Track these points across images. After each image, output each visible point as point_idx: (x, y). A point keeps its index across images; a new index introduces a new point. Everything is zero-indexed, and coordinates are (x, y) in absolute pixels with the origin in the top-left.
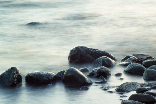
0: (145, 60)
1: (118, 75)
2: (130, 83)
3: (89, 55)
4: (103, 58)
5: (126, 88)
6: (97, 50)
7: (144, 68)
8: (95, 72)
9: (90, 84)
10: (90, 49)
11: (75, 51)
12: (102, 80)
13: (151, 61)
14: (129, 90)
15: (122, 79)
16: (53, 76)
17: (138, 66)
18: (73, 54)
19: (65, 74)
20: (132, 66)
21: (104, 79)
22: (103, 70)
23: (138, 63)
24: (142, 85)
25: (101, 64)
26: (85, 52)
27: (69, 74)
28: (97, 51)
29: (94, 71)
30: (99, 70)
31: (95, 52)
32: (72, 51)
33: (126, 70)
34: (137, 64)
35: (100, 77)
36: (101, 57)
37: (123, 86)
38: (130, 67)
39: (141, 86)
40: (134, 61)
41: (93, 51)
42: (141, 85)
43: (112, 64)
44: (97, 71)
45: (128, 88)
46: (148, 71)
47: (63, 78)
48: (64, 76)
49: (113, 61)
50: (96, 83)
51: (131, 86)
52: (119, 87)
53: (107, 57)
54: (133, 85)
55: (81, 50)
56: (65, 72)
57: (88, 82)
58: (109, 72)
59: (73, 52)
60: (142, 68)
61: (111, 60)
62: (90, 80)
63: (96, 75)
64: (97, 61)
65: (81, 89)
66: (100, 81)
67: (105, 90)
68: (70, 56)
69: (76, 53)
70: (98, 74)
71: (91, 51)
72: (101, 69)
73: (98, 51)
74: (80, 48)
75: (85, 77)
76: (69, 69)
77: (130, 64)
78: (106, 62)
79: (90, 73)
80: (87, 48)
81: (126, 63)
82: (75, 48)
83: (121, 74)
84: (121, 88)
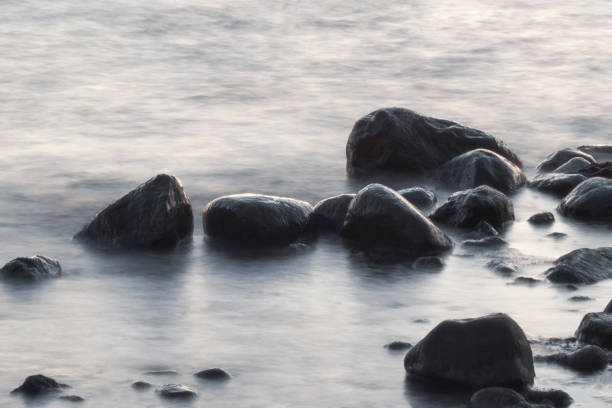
1: (541, 221)
2: (598, 252)
3: (424, 144)
4: (477, 156)
5: (584, 268)
6: (453, 124)
8: (459, 205)
9: (446, 249)
10: (426, 119)
11: (372, 125)
15: (558, 236)
16: (307, 215)
18: (365, 135)
19: (351, 206)
20: (590, 189)
21: (491, 233)
22: (490, 199)
25: (472, 176)
26: (409, 130)
27: (368, 210)
28: (452, 129)
29: (452, 203)
30: (473, 199)
31: (447, 133)
32: (360, 125)
33: (570, 203)
34: (610, 184)
35: (479, 224)
36: (472, 152)
37: (573, 262)
38: (584, 192)
40: (592, 170)
41: (439, 129)
43: (512, 178)
44: (467, 201)
47: (346, 223)
48: (348, 214)
49: (516, 170)
50: (467, 245)
51: (601, 263)
52: (556, 262)
53: (489, 151)
54: (606, 260)
55: (398, 124)
56: (353, 201)
57: (440, 241)
58: (509, 209)
59: (366, 128)
61: (509, 164)
62: (445, 236)
63: (462, 217)
64: (458, 163)
65: (415, 265)
66: (481, 240)
67: (506, 272)
68: (354, 143)
69: (375, 132)
70: (469, 211)
71: (433, 129)
72: (482, 198)
73: (455, 130)
74: (391, 115)
75: (429, 223)
76: (366, 188)
77: (581, 181)
78: (491, 171)
79: (439, 210)
80: (417, 116)
81: (563, 176)
82: (373, 114)
83: (552, 215)
84: (565, 267)
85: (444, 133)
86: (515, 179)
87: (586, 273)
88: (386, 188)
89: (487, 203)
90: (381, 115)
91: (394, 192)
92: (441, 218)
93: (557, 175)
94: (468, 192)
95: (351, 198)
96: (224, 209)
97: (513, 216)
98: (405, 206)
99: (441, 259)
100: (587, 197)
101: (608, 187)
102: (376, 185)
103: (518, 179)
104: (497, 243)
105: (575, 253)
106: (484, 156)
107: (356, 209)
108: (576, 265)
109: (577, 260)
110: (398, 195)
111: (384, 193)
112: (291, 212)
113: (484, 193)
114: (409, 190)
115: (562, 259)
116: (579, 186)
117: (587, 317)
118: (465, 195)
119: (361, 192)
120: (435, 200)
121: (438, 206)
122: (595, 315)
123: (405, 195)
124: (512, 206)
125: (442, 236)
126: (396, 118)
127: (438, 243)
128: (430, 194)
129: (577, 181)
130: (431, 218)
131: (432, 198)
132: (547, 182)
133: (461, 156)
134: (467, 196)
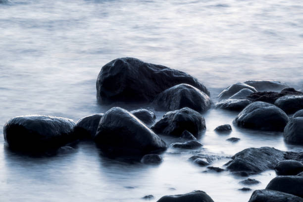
1: (223, 130)
2: (260, 150)
3: (146, 81)
4: (181, 88)
5: (252, 161)
6: (165, 67)
7: (283, 115)
8: (170, 120)
9: (163, 149)
10: (148, 64)
11: (113, 69)
12: (189, 141)
13: (297, 99)
14: (259, 167)
15: (234, 140)
16: (72, 128)
17: (271, 110)
18: (108, 75)
19: (101, 122)
20: (254, 109)
21: (191, 138)
23: (268, 104)
24: (287, 156)
25: (178, 102)
26: (137, 72)
27: (112, 124)
28: (164, 71)
29: (166, 119)
30: (179, 117)
31: (161, 74)
32: (105, 68)
33: (241, 118)
34: (267, 106)
35: (183, 132)
36: (178, 86)
37: (245, 157)
38: (251, 111)
39: (284, 157)
40: (255, 97)
41: (156, 71)
42: (285, 155)
43: (204, 103)
44: (176, 118)
45: (258, 162)
47: (97, 132)
48: (99, 127)
49: (206, 97)
50: (176, 146)
51: (262, 157)
52: (233, 158)
53: (189, 85)
54: (266, 155)
55: (129, 68)
56: (102, 119)
57: (158, 144)
58: (202, 123)
59: (109, 71)
60: (280, 114)
61: (202, 93)
62: (162, 140)
63: (172, 127)
64: (169, 93)
65: (142, 160)
66: (185, 143)
67: (202, 164)
68: (102, 81)
69: (115, 74)
70: (177, 125)
71: (152, 71)
72: (185, 116)
73: (167, 72)
74: (125, 62)
75: (152, 132)
76: (110, 110)
77: (249, 104)
78: (190, 98)
79: (158, 124)
80: (142, 62)
81: (237, 101)
82: (113, 61)
83: (230, 126)
84: (240, 160)
85: (159, 73)
86: (205, 103)
87: (253, 164)
88: (123, 110)
89: (188, 118)
90: (119, 62)
91: (128, 112)
92: (159, 129)
93: (232, 100)
94: (176, 112)
95: (101, 117)
96: (18, 124)
97: (205, 127)
98: (136, 121)
99: (159, 156)
100: (253, 114)
101: (266, 108)
102: (117, 107)
103: (207, 102)
104: (196, 146)
105: (246, 151)
106: (185, 88)
108: (247, 159)
109: (247, 155)
110: (131, 114)
111: (122, 113)
112: (62, 126)
113: (186, 112)
114: (138, 111)
115: (237, 155)
116: (247, 107)
117: (254, 193)
118: (174, 114)
119: (107, 113)
120: (155, 117)
121: (157, 121)
122: (260, 191)
123: (135, 114)
124: (204, 120)
125: (160, 141)
126: (127, 63)
127: (157, 144)
128: (152, 113)
129: (246, 104)
130: (152, 129)
131: (152, 116)
132: (226, 104)
133: (170, 88)
134: (176, 115)
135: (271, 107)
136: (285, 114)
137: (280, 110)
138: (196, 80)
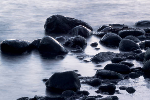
0: (122, 30)
1: (94, 45)
2: (106, 53)
3: (65, 24)
4: (79, 27)
5: (101, 58)
6: (74, 19)
7: (120, 38)
8: (71, 41)
10: (66, 17)
11: (51, 19)
14: (104, 60)
18: (49, 22)
19: (40, 42)
20: (108, 36)
21: (79, 49)
22: (79, 39)
23: (114, 33)
24: (118, 55)
25: (77, 33)
26: (61, 21)
27: (45, 43)
28: (73, 20)
29: (69, 40)
30: (75, 39)
31: (72, 21)
32: (48, 19)
33: (102, 40)
34: (113, 34)
35: (76, 46)
36: (78, 26)
37: (99, 56)
39: (116, 56)
41: (70, 20)
45: (104, 58)
46: (124, 42)
49: (90, 31)
50: (72, 52)
51: (107, 56)
53: (83, 26)
54: (108, 55)
55: (58, 19)
56: (41, 41)
57: (64, 51)
58: (85, 42)
60: (118, 37)
61: (88, 29)
62: (66, 50)
63: (72, 44)
64: (74, 30)
66: (76, 51)
68: (46, 25)
69: (52, 22)
70: (74, 43)
71: (68, 20)
72: (77, 39)
73: (74, 20)
75: (61, 46)
78: (83, 31)
83: (97, 43)
84: (96, 57)
86: (89, 33)
87: (102, 59)
91: (53, 39)
93: (101, 32)
99: (63, 56)
100: (107, 38)
105: (100, 53)
106: (81, 27)
107: (41, 43)
113: (78, 37)
115: (96, 55)
118: (73, 38)
126: (57, 17)
128: (65, 38)
129: (105, 34)
132: (98, 34)
133: (75, 27)
134: (73, 39)
135: (115, 35)
136: (121, 38)
137: (119, 36)
138: (87, 24)
